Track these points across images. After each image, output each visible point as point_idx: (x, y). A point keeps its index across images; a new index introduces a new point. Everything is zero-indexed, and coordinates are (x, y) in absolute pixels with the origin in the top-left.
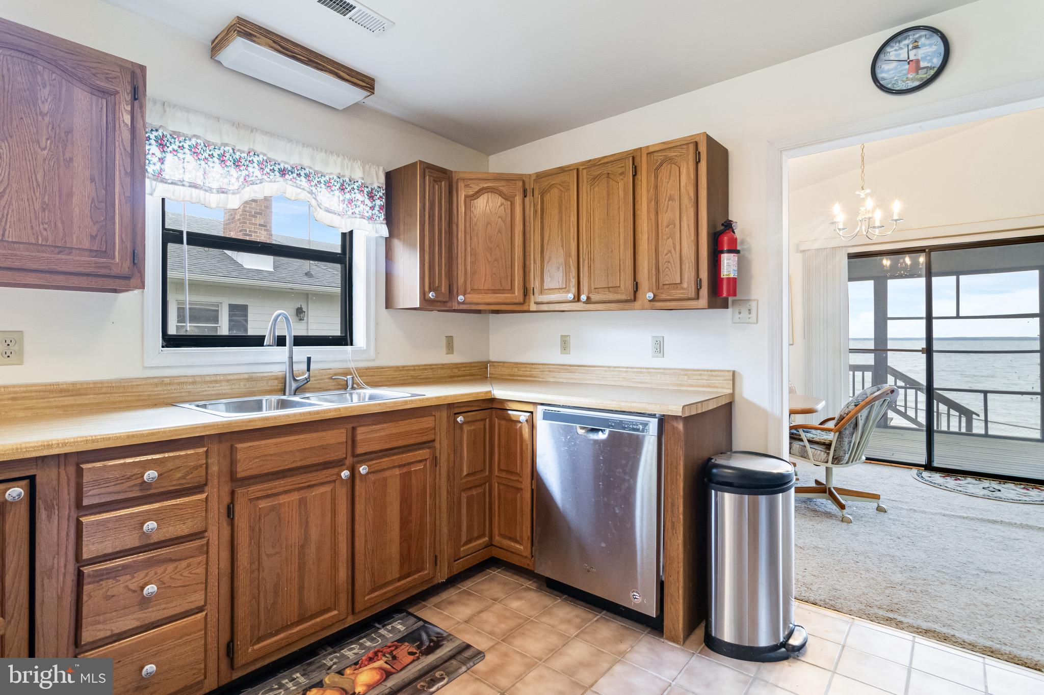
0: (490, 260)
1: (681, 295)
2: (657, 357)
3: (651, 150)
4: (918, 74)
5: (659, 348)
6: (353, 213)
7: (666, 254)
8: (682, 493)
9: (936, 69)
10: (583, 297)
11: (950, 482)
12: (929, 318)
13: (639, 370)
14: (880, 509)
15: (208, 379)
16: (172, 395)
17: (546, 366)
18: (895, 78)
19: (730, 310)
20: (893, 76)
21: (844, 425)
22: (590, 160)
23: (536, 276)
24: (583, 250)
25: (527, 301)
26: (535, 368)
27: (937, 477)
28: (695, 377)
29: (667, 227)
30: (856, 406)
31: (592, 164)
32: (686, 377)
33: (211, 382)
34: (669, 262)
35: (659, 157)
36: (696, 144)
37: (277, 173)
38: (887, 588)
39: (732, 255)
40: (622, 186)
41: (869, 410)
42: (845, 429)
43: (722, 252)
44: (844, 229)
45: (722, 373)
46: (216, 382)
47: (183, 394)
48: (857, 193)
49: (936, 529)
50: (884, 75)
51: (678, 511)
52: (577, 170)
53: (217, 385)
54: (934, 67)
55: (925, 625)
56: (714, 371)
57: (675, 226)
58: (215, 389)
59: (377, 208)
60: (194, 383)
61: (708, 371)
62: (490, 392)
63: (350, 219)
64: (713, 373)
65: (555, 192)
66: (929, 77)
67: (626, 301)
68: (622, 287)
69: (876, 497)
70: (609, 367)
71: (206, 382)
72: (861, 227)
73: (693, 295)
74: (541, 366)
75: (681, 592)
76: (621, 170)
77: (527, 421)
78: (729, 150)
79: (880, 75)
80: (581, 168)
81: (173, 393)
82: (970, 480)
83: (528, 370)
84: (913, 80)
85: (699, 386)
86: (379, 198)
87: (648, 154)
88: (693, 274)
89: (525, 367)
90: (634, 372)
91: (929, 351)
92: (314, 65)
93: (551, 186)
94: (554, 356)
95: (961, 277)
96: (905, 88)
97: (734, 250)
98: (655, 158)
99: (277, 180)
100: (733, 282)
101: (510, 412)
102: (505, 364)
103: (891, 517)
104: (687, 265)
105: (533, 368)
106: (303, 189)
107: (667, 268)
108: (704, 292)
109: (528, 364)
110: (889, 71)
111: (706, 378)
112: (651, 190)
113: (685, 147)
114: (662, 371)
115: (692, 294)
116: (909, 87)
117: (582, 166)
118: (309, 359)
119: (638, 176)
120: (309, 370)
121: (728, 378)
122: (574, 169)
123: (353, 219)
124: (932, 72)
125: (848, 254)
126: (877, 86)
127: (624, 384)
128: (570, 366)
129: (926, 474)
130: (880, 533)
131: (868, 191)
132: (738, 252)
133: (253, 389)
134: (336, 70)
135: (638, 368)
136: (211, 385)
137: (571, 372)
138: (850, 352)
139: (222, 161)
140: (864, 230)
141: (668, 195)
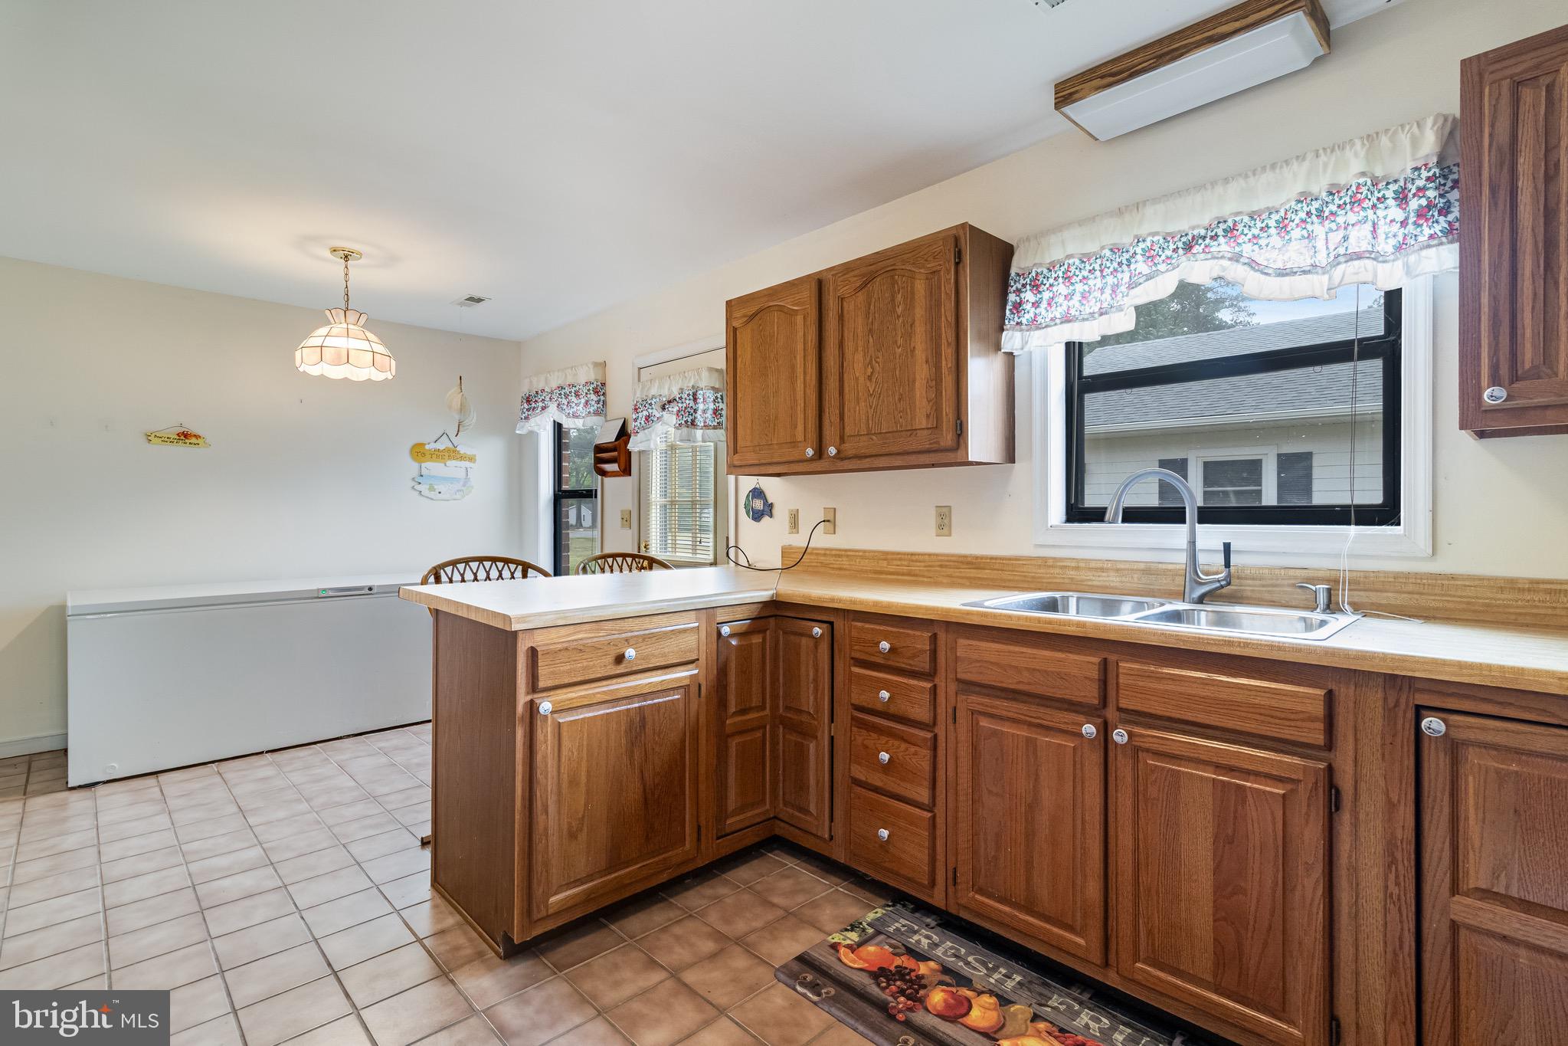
15: (1093, 565)
16: (1055, 581)
33: (1096, 569)
46: (1102, 570)
47: (1066, 581)
53: (1104, 574)
58: (1101, 579)
60: (1077, 568)
71: (1090, 569)
81: (1056, 578)
118: (1227, 548)
120: (1227, 564)
133: (1152, 587)
136: (1095, 574)
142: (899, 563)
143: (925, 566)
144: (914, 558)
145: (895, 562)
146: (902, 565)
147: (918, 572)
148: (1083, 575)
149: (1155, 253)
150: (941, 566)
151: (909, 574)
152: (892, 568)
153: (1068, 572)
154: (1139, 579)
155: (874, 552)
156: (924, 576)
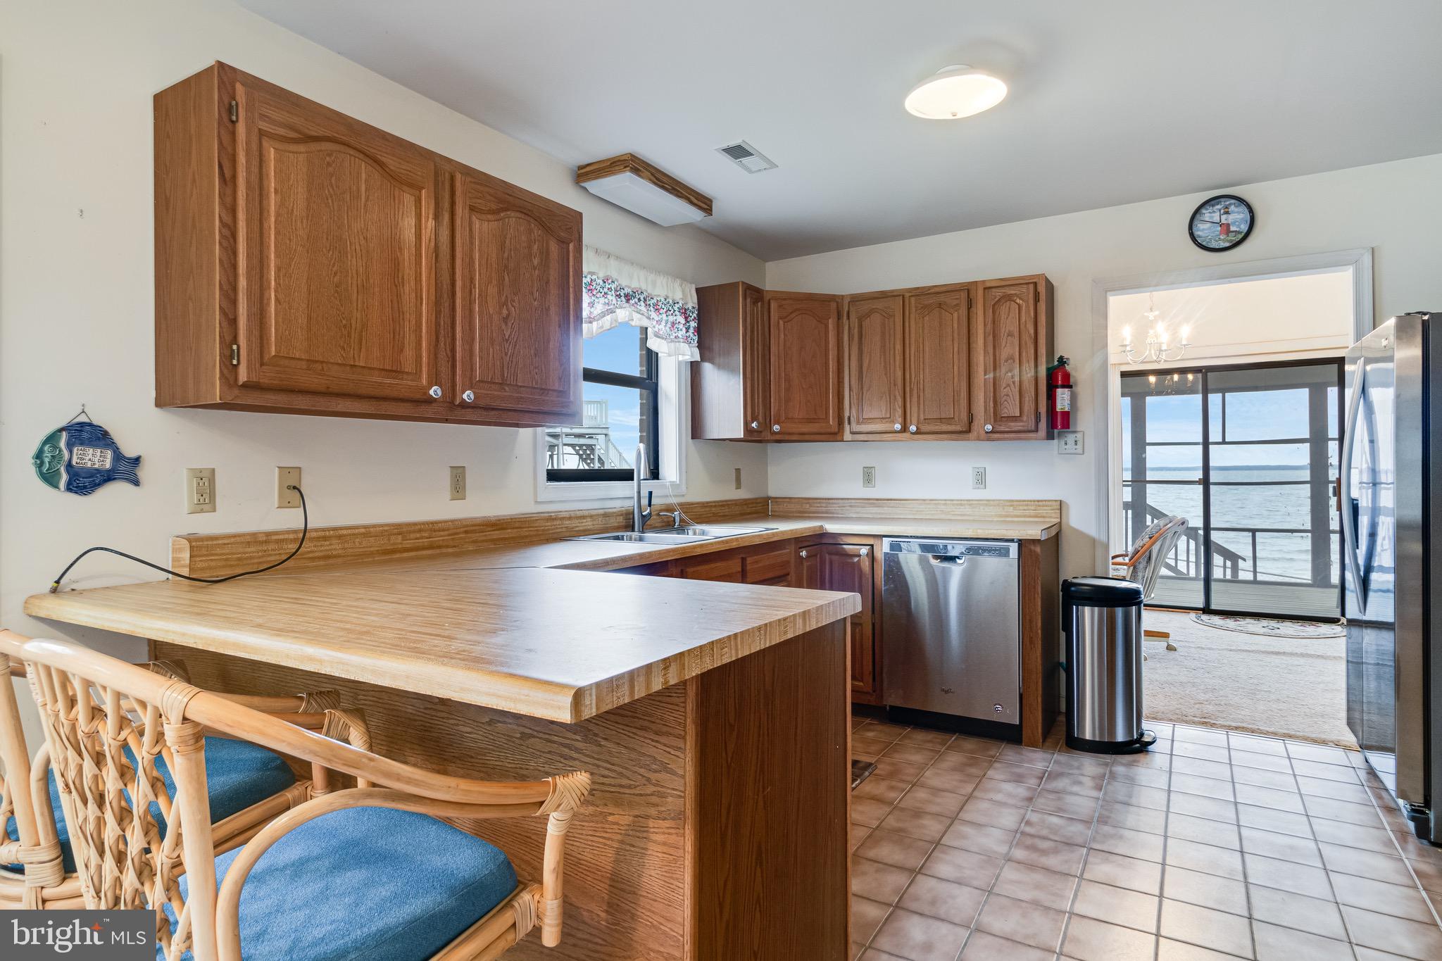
0: (804, 386)
1: (1020, 428)
2: (978, 488)
3: (988, 285)
4: (1228, 236)
5: (981, 479)
6: (675, 337)
7: (1005, 388)
8: (1040, 610)
9: (1243, 234)
10: (913, 428)
11: (1230, 623)
12: (1206, 444)
13: (959, 502)
14: (1170, 648)
17: (847, 501)
18: (1209, 237)
19: (1056, 441)
20: (1207, 235)
21: (1139, 558)
22: (918, 288)
23: (852, 405)
24: (910, 378)
25: (841, 431)
26: (833, 504)
27: (1216, 620)
28: (1021, 508)
29: (1006, 361)
30: (1150, 538)
31: (920, 293)
32: (1012, 508)
34: (1008, 395)
35: (998, 293)
36: (1035, 284)
37: (623, 298)
38: (1195, 704)
39: (1066, 390)
40: (955, 319)
41: (1161, 543)
42: (1139, 563)
43: (1057, 387)
44: (1131, 351)
45: (1049, 503)
48: (1146, 314)
49: (1225, 661)
50: (1199, 233)
51: (1037, 626)
52: (902, 297)
54: (1241, 232)
55: (1234, 724)
56: (1042, 501)
57: (1014, 361)
59: (691, 330)
61: (1034, 501)
62: (822, 527)
63: (672, 344)
64: (1040, 503)
65: (876, 319)
66: (1237, 240)
67: (961, 432)
68: (956, 419)
69: (1166, 635)
70: (924, 500)
72: (1150, 350)
73: (1033, 428)
74: (840, 501)
75: (1040, 700)
76: (955, 302)
77: (867, 555)
78: (1054, 284)
79: (1196, 233)
80: (907, 295)
82: (1248, 620)
83: (824, 505)
84: (1224, 240)
85: (1025, 516)
86: (693, 320)
87: (985, 289)
88: (1033, 406)
89: (819, 503)
90: (953, 505)
91: (1206, 482)
92: (676, 192)
93: (872, 311)
94: (856, 490)
95: (1227, 395)
96: (1217, 247)
97: (1067, 385)
98: (993, 294)
99: (624, 306)
100: (1066, 415)
101: (845, 546)
102: (793, 500)
103: (1181, 654)
104: (1027, 399)
105: (829, 503)
106: (643, 314)
107: (1006, 400)
108: (1043, 424)
109: (823, 499)
110: (1203, 230)
111: (1033, 508)
112: (989, 324)
113: (1025, 286)
114: (985, 502)
115: (1032, 425)
116: (1221, 247)
117: (910, 292)
118: (650, 494)
119: (973, 309)
120: (650, 505)
121: (1055, 507)
122: (900, 295)
123: (677, 344)
124: (1240, 236)
125: (1121, 372)
126: (1195, 243)
127: (943, 516)
128: (877, 500)
129: (1205, 617)
130: (1176, 667)
131: (1157, 313)
132: (1070, 387)
133: (607, 526)
134: (689, 196)
135: (958, 500)
137: (879, 507)
138: (1124, 486)
139: (589, 290)
140: (1153, 355)
141: (1007, 331)
142: (418, 535)
143: (449, 535)
144: (436, 527)
145: (412, 536)
146: (422, 538)
147: (441, 543)
148: (575, 523)
149: (593, 288)
150: (466, 532)
151: (431, 547)
152: (408, 544)
153: (565, 523)
154: (602, 521)
155: (382, 526)
156: (447, 547)
